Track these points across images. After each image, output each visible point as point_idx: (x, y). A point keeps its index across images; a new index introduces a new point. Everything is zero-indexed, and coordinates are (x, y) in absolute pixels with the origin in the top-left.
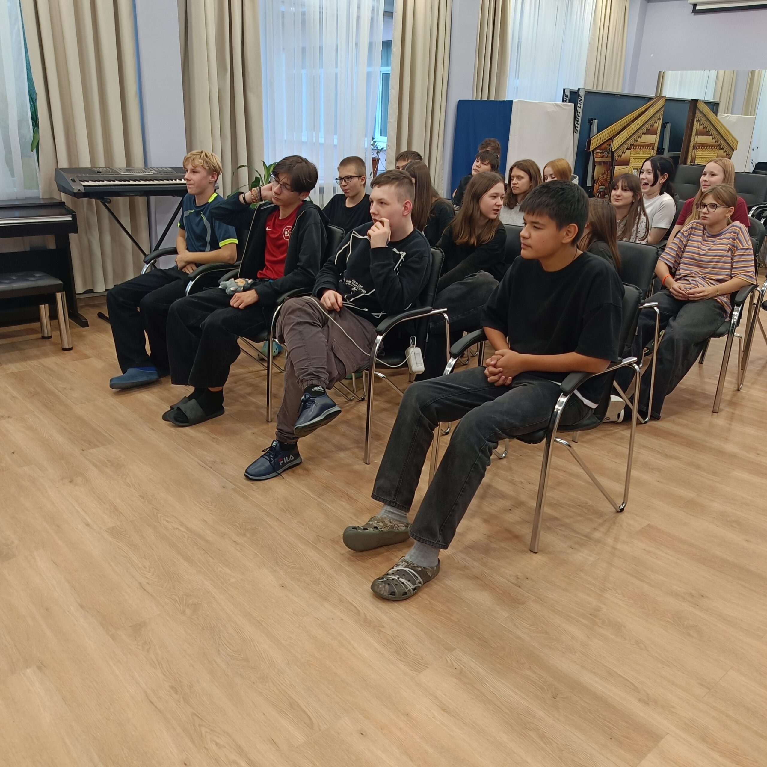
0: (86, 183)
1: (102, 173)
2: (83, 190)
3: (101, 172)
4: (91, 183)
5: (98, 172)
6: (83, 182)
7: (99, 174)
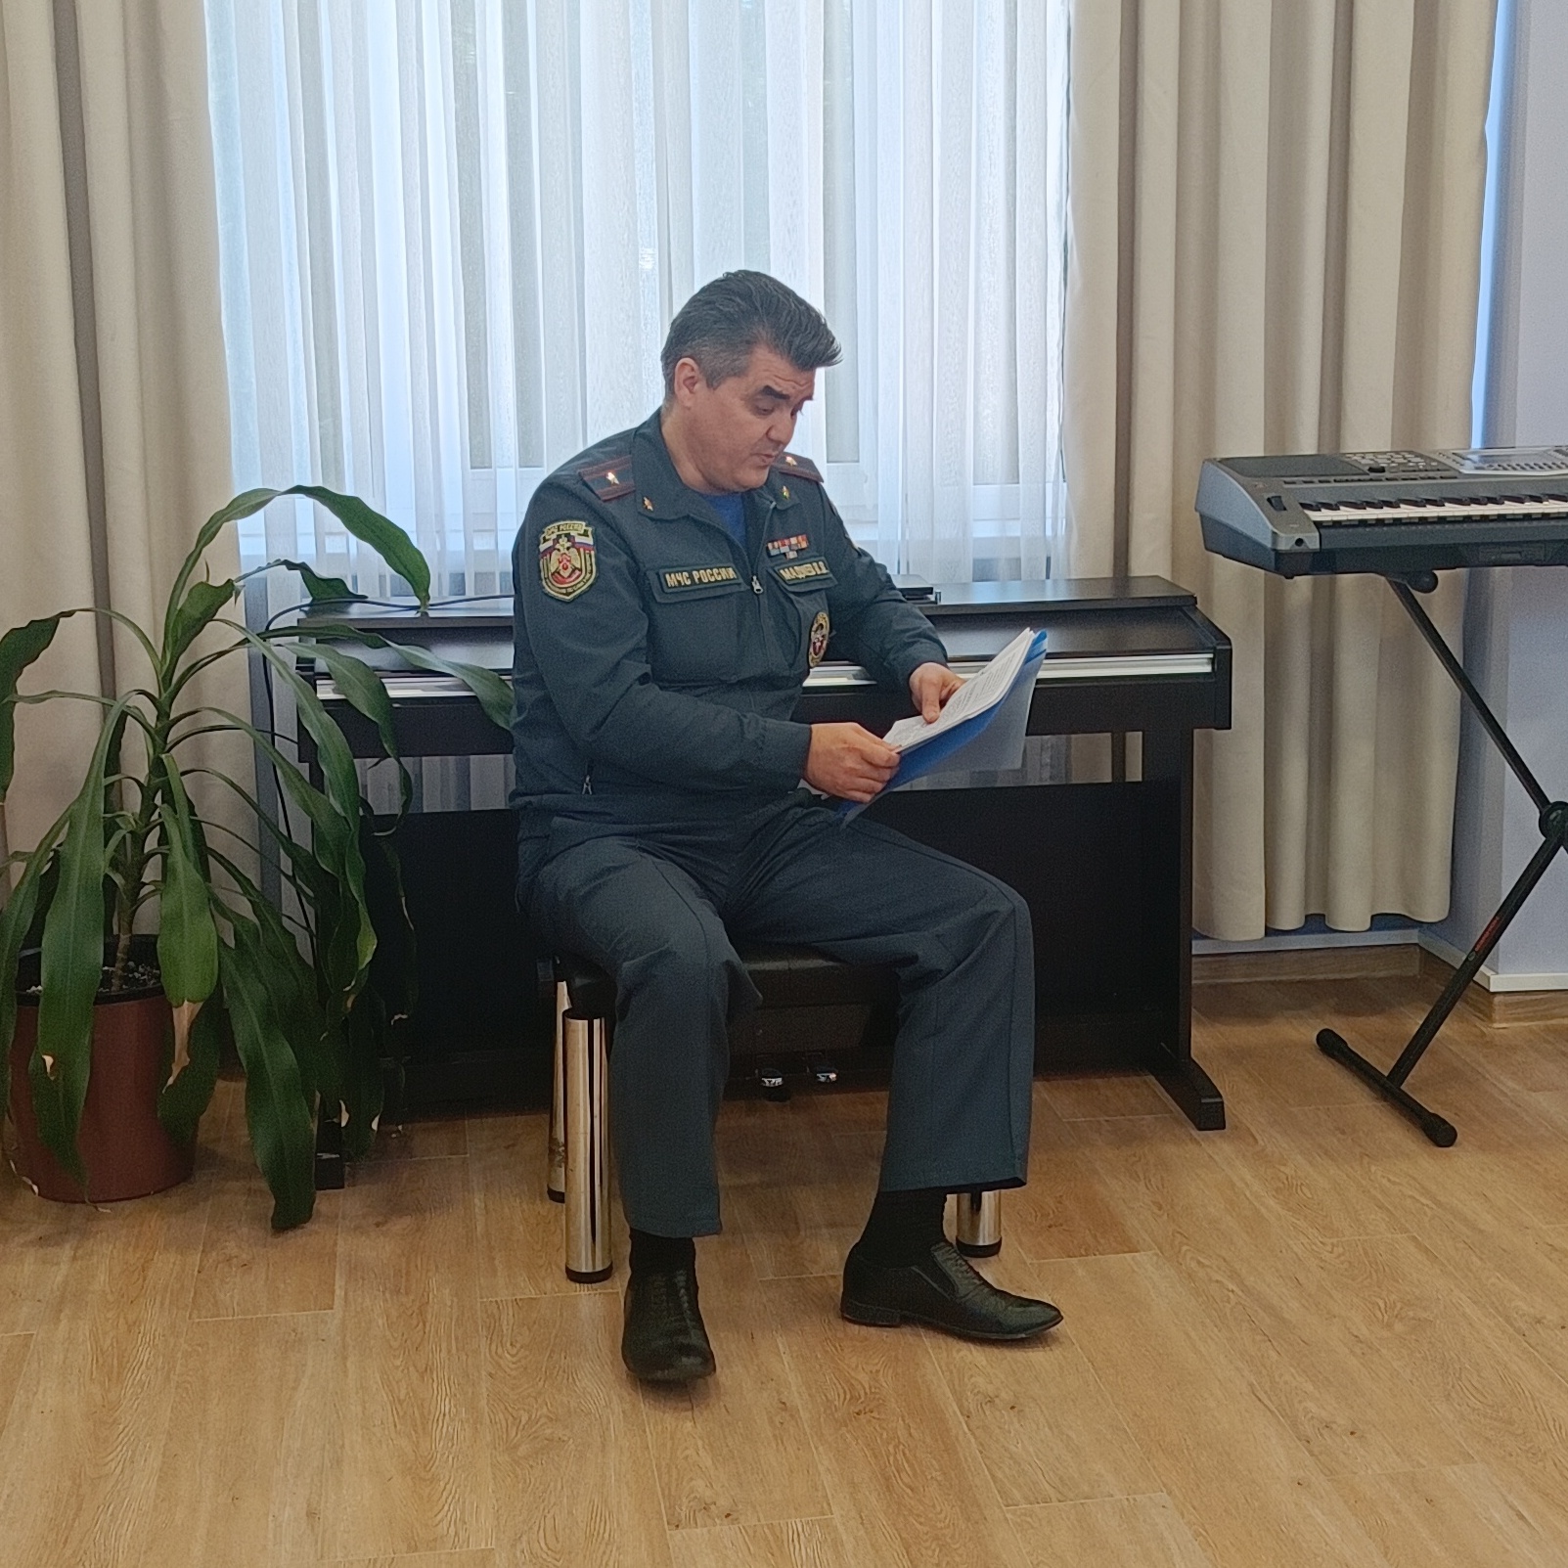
0: (1325, 515)
1: (1387, 475)
2: (1313, 542)
3: (1382, 470)
4: (1346, 514)
5: (1371, 470)
6: (1317, 508)
7: (1373, 475)
